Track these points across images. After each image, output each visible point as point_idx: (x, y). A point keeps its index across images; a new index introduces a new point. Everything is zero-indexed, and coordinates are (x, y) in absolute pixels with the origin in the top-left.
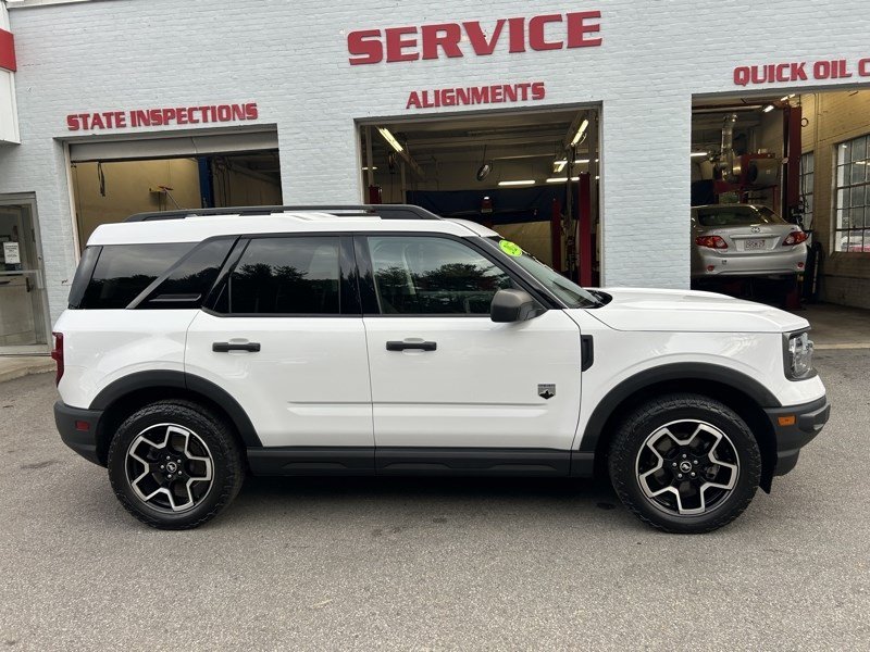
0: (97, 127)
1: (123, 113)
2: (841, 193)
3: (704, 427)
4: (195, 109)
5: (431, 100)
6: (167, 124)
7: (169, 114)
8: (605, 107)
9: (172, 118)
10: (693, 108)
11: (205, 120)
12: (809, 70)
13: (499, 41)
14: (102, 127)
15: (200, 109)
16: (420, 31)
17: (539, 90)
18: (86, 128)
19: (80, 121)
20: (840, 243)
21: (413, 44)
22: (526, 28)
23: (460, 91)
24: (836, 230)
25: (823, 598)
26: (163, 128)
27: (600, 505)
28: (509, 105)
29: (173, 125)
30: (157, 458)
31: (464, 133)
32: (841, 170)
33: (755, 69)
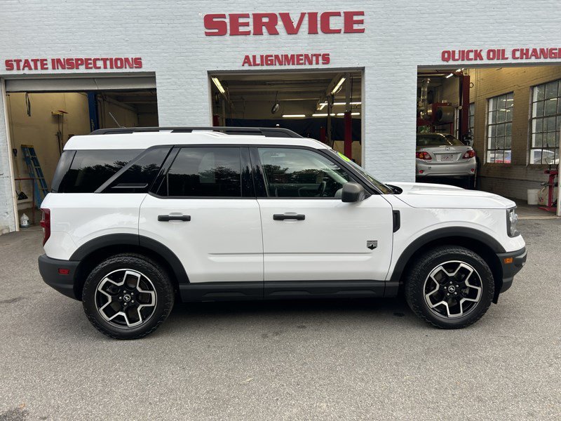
0: (26, 69)
1: (46, 60)
2: (490, 128)
3: (463, 265)
4: (98, 59)
5: (258, 61)
6: (77, 68)
7: (79, 62)
8: (366, 71)
9: (82, 64)
10: (418, 73)
11: (105, 67)
12: (484, 54)
13: (302, 26)
14: (30, 69)
15: (102, 59)
16: (251, 16)
17: (326, 59)
18: (18, 68)
19: (15, 64)
20: (490, 157)
21: (247, 24)
22: (319, 19)
23: (277, 57)
24: (487, 150)
25: (540, 362)
26: (75, 71)
27: (396, 314)
28: (307, 66)
29: (82, 70)
30: (116, 292)
31: (263, 83)
32: (491, 114)
33: (454, 52)
